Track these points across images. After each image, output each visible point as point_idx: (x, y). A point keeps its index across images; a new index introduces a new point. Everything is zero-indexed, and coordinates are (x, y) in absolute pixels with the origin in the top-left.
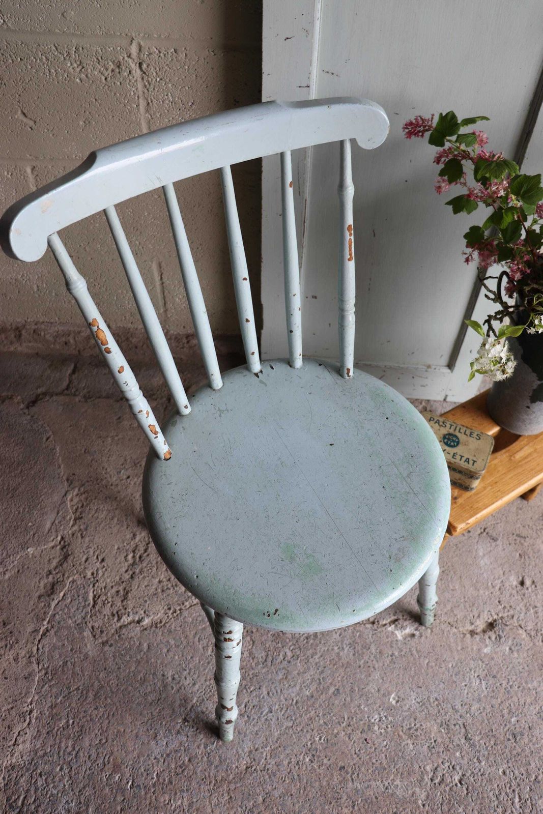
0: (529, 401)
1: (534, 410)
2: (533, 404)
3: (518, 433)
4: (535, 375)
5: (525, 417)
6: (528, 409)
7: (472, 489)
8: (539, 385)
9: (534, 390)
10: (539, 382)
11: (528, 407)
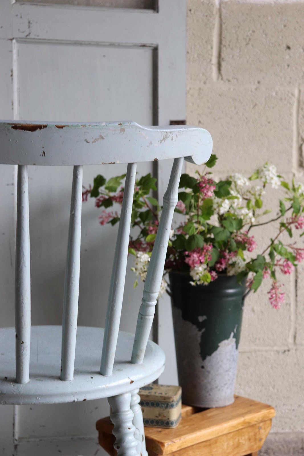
0: (200, 359)
1: (209, 369)
2: (205, 361)
3: (207, 406)
4: (194, 327)
5: (205, 381)
6: (203, 370)
7: (172, 423)
8: (202, 337)
9: (201, 344)
10: (200, 334)
11: (203, 367)
